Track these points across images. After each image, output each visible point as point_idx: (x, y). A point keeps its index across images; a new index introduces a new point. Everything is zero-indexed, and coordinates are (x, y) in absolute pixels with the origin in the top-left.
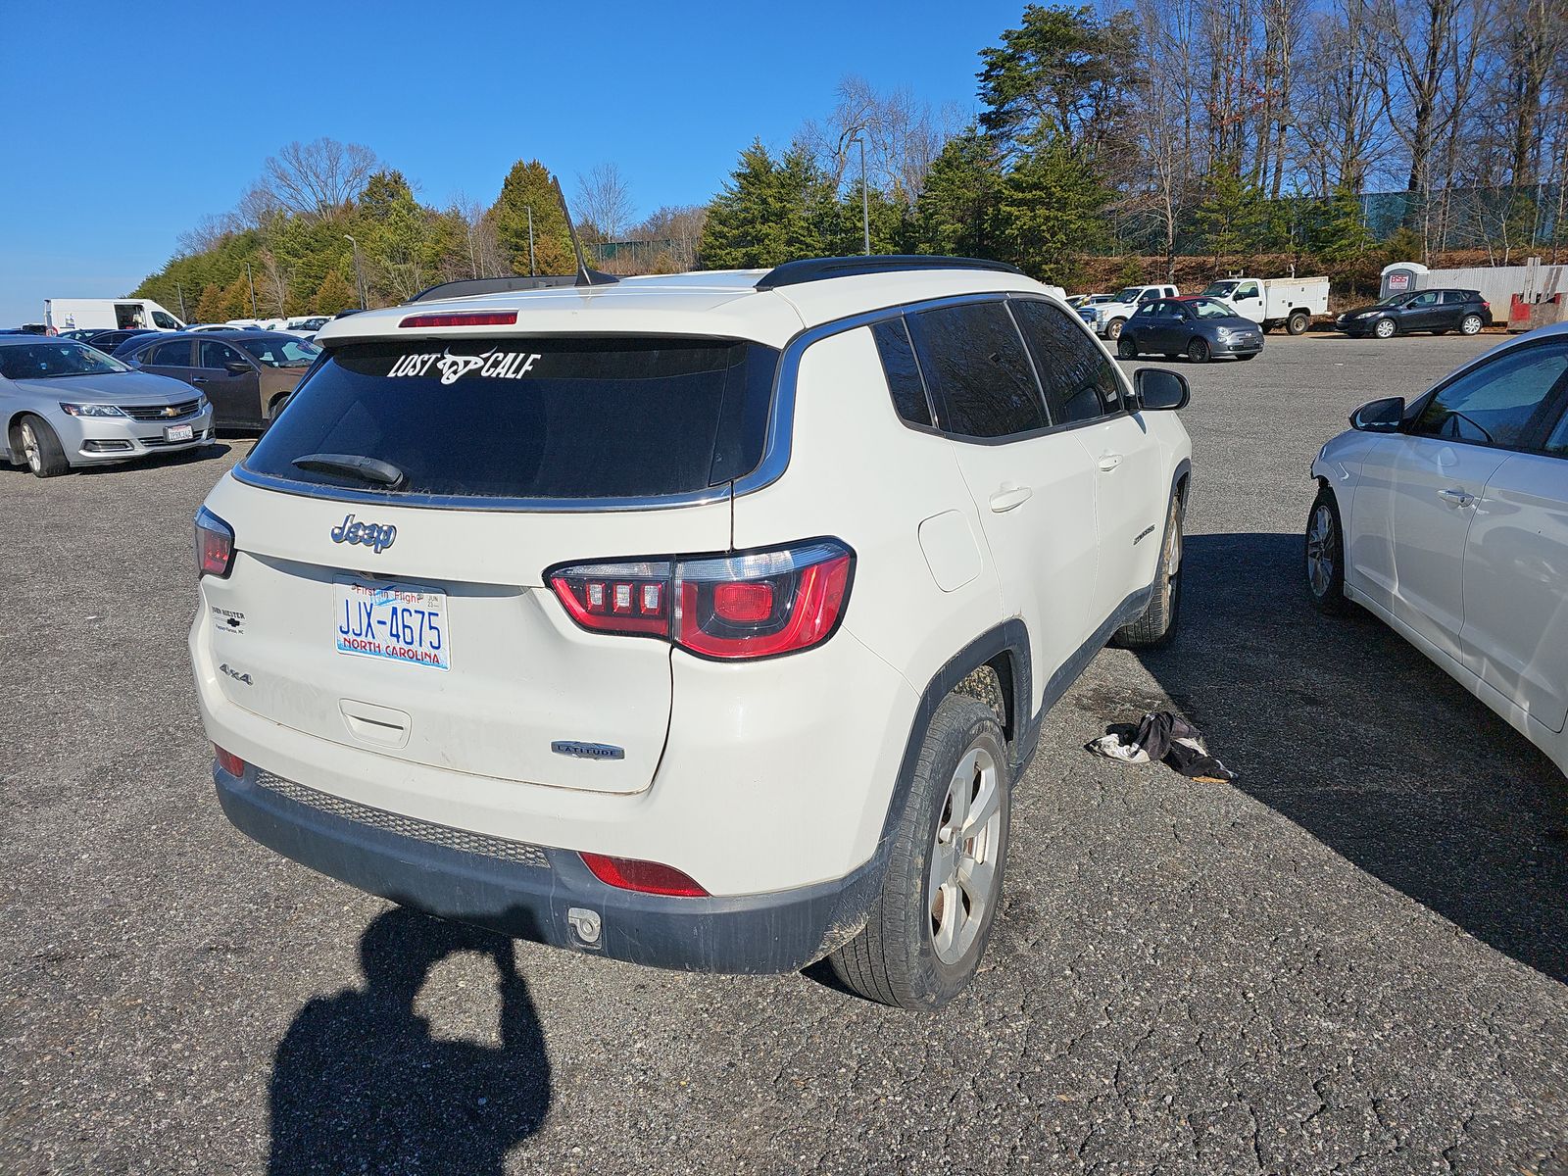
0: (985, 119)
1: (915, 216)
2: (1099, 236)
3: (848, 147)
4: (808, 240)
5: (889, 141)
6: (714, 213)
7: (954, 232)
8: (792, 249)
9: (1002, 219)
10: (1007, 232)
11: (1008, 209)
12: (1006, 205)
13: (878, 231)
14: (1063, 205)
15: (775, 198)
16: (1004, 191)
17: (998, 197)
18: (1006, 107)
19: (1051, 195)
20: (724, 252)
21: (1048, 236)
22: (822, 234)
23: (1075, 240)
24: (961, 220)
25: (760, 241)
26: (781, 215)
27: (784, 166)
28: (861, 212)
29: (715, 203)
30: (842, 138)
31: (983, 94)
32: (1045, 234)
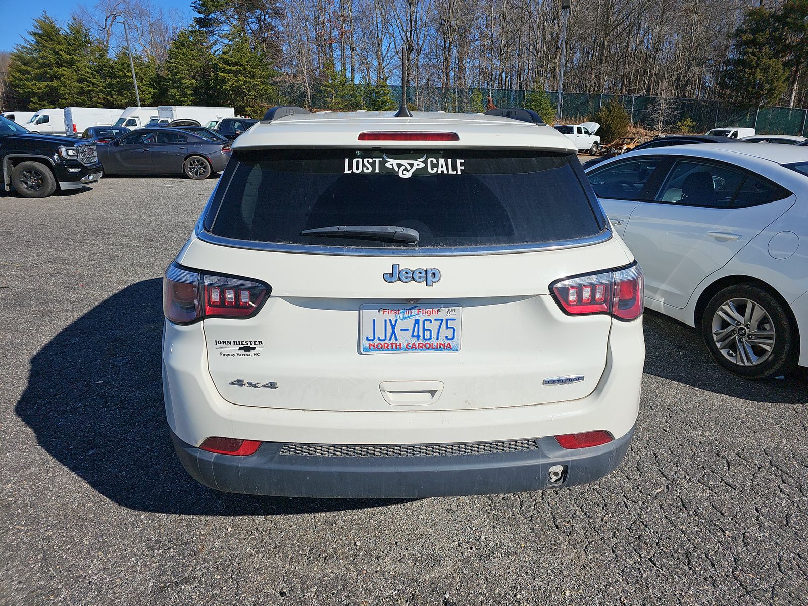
0: (199, 21)
1: (165, 73)
2: (274, 94)
3: (111, 25)
4: (94, 81)
5: (139, 25)
6: (18, 57)
7: (191, 84)
8: (82, 85)
9: (220, 80)
10: (224, 87)
11: (223, 74)
12: (221, 72)
13: (141, 80)
14: (253, 76)
15: (65, 51)
16: (219, 64)
17: (215, 67)
18: (210, 17)
19: (245, 69)
20: (30, 84)
21: (247, 92)
22: (103, 77)
23: (261, 95)
24: (194, 78)
25: (58, 78)
26: (71, 63)
27: (69, 32)
28: (129, 66)
29: (19, 50)
30: (106, 19)
31: (195, 7)
32: (245, 90)
